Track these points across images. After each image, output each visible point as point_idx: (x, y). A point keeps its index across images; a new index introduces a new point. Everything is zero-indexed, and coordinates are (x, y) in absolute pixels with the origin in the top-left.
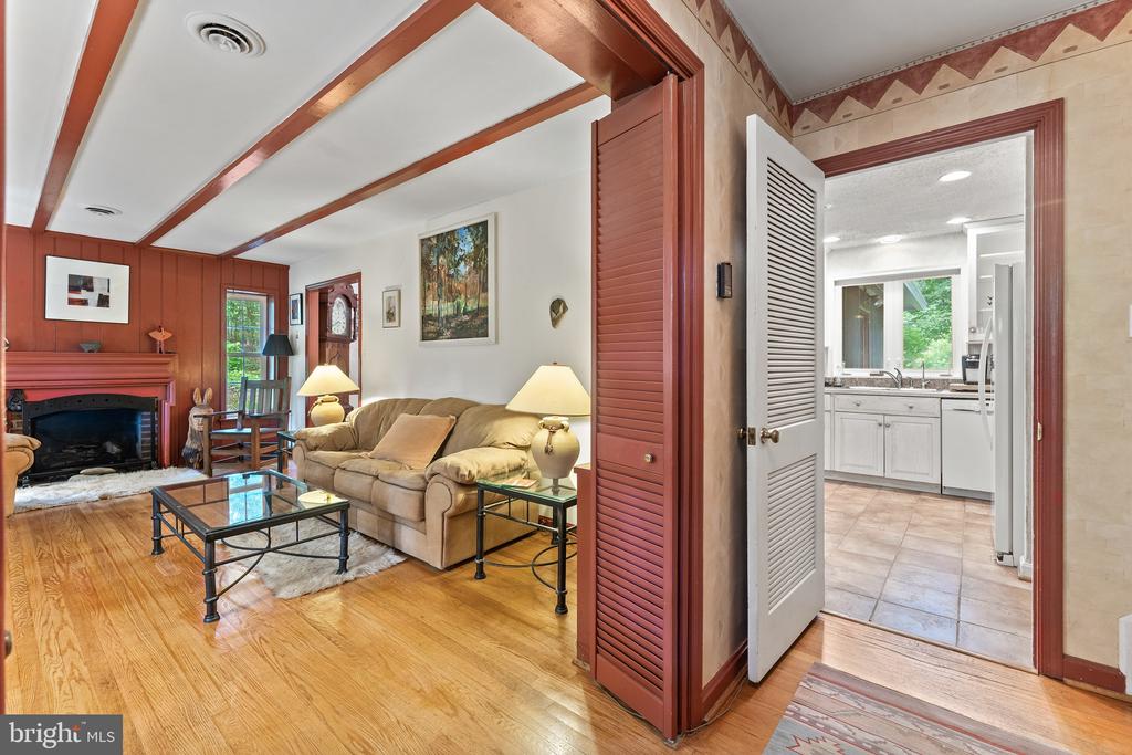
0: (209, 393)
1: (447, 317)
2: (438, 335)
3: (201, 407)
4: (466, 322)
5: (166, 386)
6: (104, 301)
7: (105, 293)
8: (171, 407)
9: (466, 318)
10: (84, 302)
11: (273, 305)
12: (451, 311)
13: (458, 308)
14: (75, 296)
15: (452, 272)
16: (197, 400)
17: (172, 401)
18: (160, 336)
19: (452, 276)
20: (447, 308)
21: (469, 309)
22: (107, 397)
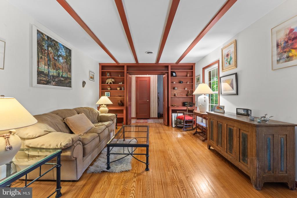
1: (53, 76)
2: (48, 83)
4: (63, 80)
9: (62, 79)
12: (55, 74)
13: (59, 74)
15: (56, 58)
19: (56, 60)
20: (53, 72)
21: (64, 76)
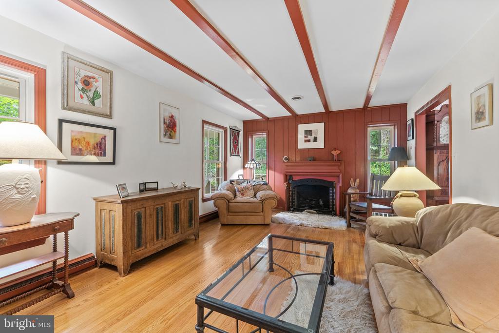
0: (358, 181)
3: (353, 188)
5: (338, 176)
6: (315, 139)
7: (316, 136)
8: (340, 187)
10: (309, 141)
11: (396, 130)
14: (306, 139)
16: (352, 184)
17: (340, 184)
18: (335, 153)
22: (316, 180)
